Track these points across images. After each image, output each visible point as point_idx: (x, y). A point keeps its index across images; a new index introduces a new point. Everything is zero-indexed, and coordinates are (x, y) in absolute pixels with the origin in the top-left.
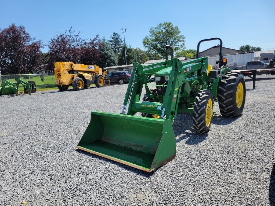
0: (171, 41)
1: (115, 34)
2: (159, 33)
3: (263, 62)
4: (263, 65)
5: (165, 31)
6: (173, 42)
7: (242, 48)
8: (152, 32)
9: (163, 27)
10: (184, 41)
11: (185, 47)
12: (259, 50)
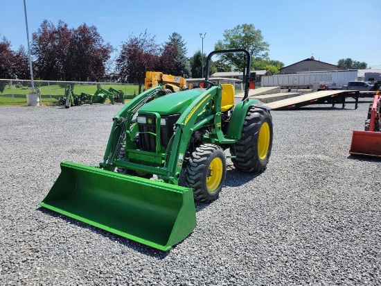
0: (251, 48)
1: (175, 34)
2: (237, 37)
3: (367, 82)
4: (367, 86)
5: (243, 35)
6: (253, 50)
7: (341, 62)
8: (227, 36)
9: (241, 30)
10: (267, 49)
11: (269, 56)
12: (363, 66)
